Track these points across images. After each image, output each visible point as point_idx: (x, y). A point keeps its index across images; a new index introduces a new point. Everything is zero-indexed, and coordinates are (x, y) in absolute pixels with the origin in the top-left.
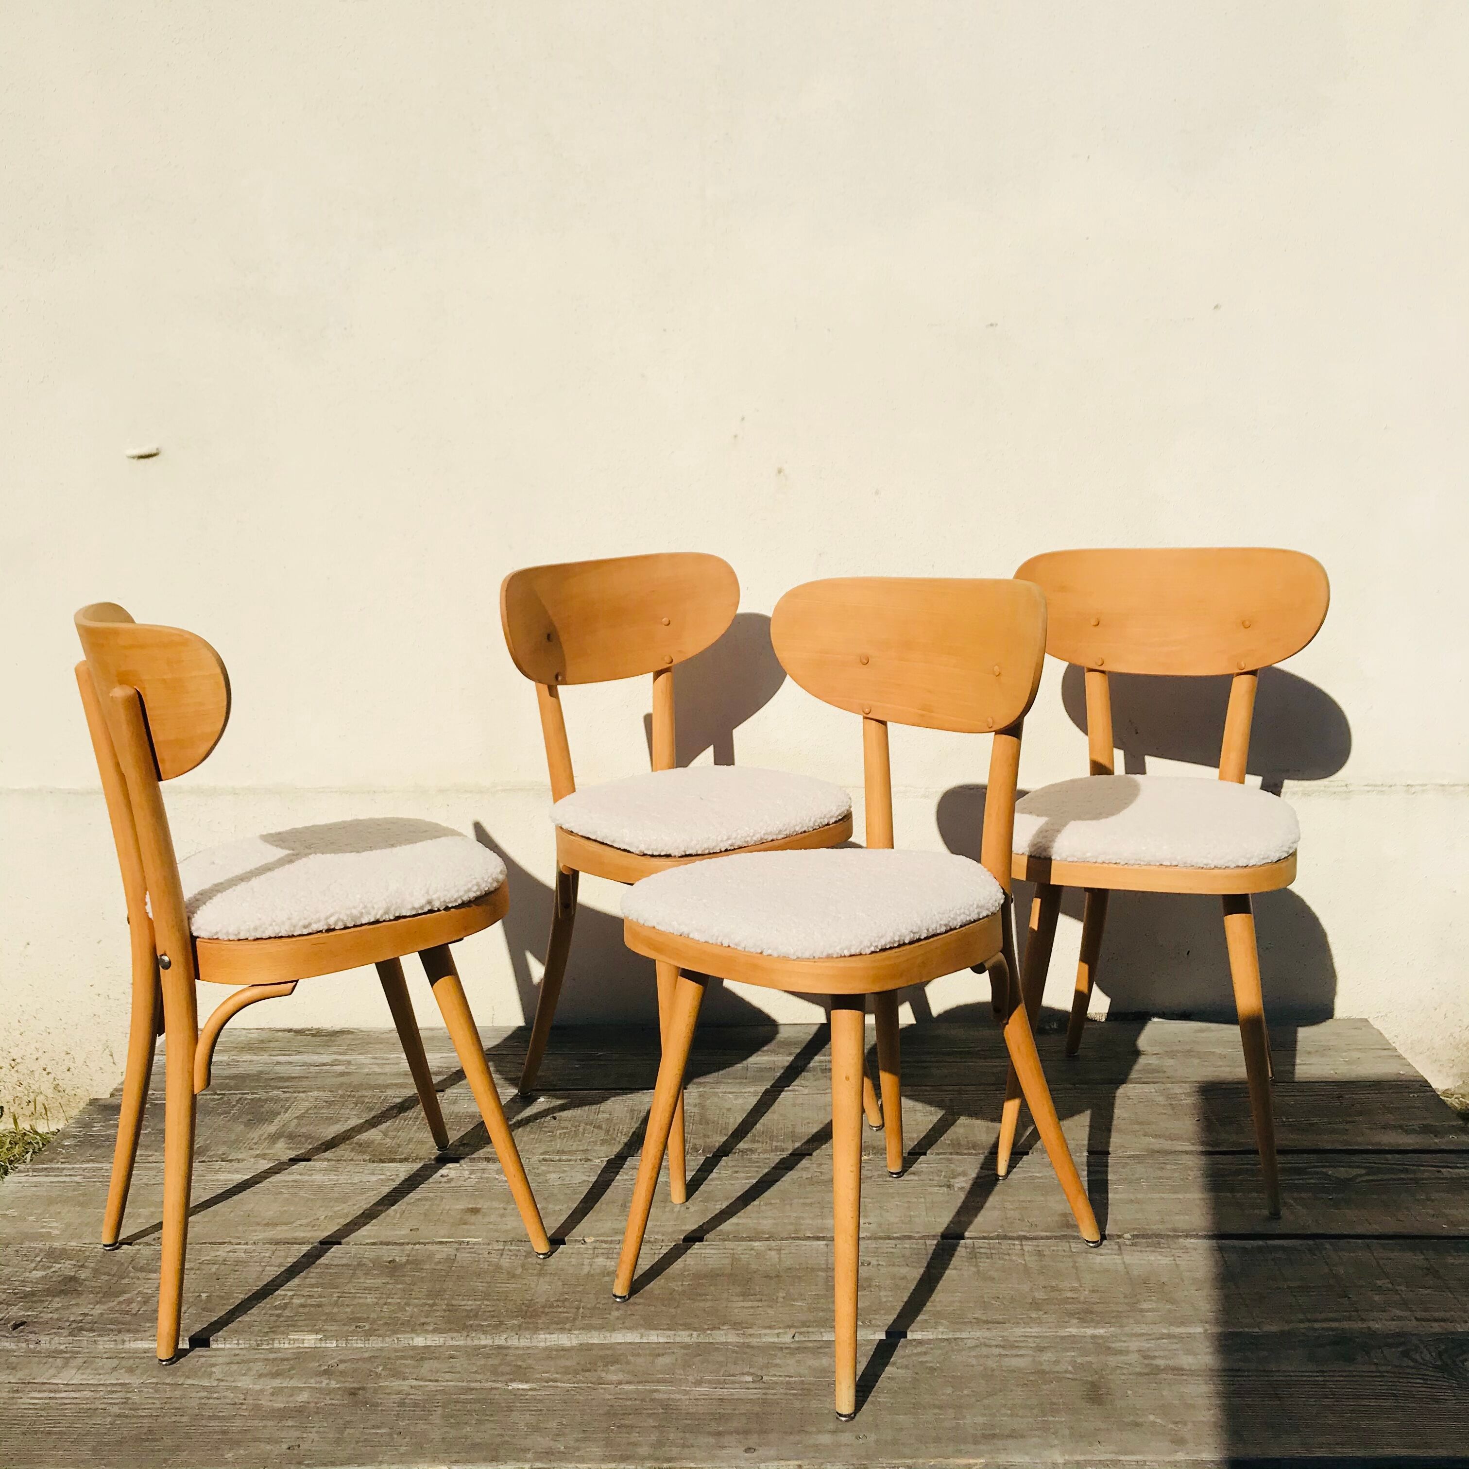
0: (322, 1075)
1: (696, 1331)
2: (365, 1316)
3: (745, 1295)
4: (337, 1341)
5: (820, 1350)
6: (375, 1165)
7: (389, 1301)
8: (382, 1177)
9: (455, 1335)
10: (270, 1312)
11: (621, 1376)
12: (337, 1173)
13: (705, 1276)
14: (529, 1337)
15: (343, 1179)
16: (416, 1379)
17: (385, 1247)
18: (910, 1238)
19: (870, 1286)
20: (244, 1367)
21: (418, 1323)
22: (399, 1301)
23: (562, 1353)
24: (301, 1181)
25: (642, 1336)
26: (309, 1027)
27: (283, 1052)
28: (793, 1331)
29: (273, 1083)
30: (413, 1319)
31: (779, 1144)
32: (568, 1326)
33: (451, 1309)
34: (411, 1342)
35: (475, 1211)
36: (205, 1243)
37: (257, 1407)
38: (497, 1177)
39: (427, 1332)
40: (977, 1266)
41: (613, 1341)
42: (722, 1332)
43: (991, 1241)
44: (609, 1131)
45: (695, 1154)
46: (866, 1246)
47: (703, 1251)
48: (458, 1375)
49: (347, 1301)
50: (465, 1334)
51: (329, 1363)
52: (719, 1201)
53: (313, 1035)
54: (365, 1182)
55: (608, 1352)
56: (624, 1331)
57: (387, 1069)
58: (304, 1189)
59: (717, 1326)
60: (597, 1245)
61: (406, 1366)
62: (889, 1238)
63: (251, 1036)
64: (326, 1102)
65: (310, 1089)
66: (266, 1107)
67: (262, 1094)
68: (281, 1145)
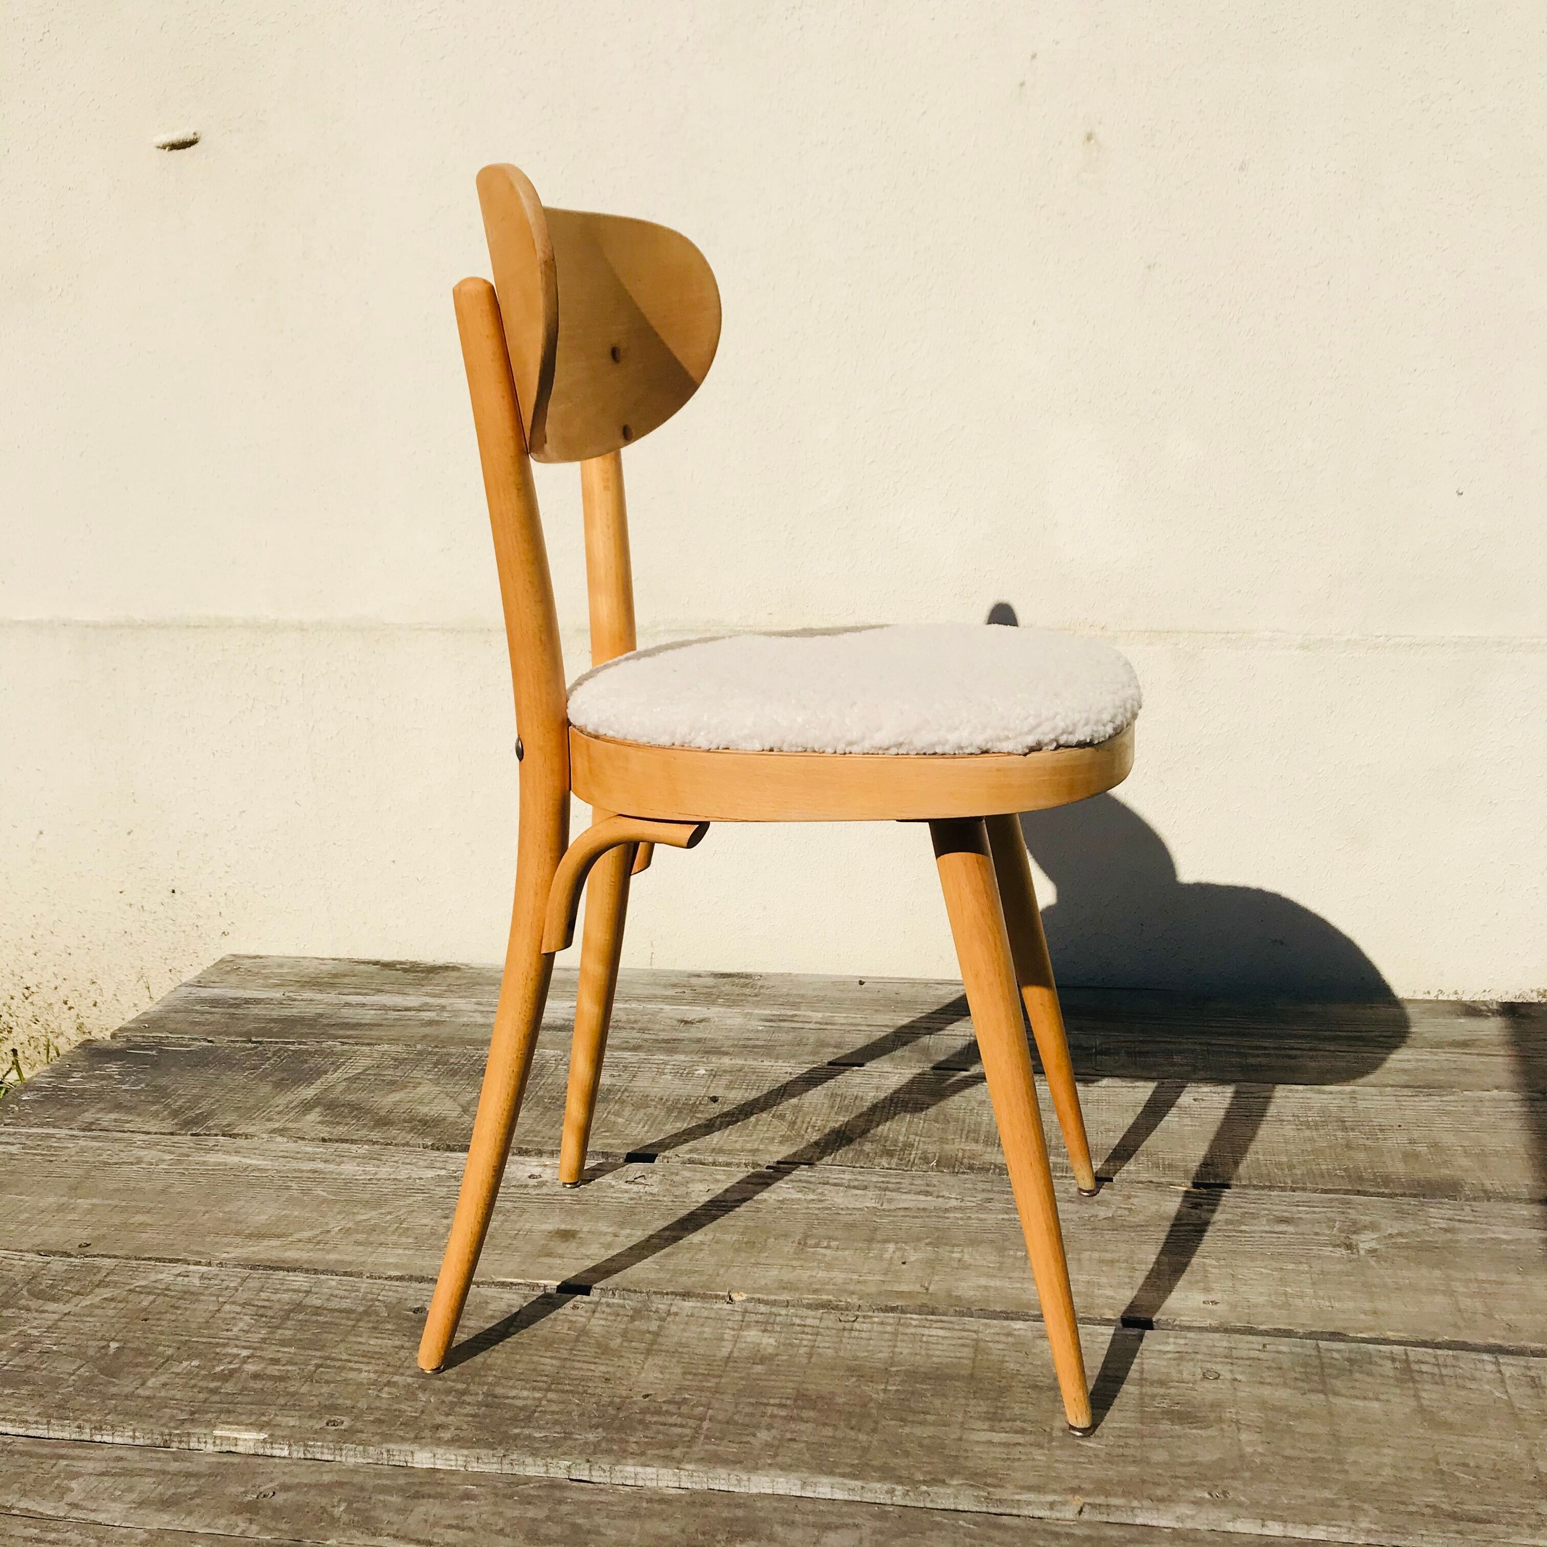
0: (403, 1022)
1: (902, 1484)
2: (349, 1403)
3: (994, 1419)
4: (290, 1445)
6: (437, 1153)
7: (396, 1378)
8: (443, 1173)
9: (483, 1452)
10: (203, 1384)
12: (378, 1162)
13: (926, 1377)
14: (607, 1467)
15: (384, 1171)
17: (415, 1285)
18: (1288, 1334)
19: (1220, 1420)
20: (123, 1483)
21: (429, 1424)
22: (409, 1380)
23: (656, 1506)
24: (322, 1173)
25: (804, 1485)
26: (403, 959)
27: (358, 990)
28: (1079, 1500)
29: (331, 1031)
30: (424, 1417)
31: (1060, 1160)
32: (677, 1453)
33: (492, 1401)
34: (409, 1459)
35: (567, 1235)
36: (150, 1259)
38: (613, 1183)
39: (438, 1442)
40: (1417, 1397)
41: (754, 1491)
43: (1439, 1352)
44: (794, 1123)
45: (925, 1167)
46: (1210, 1343)
47: (926, 1332)
49: (329, 1374)
50: (501, 1452)
51: (262, 1489)
52: (958, 1246)
53: (405, 970)
54: (415, 1179)
55: (740, 1513)
56: (772, 1472)
58: (323, 1185)
59: (941, 1477)
60: (750, 1306)
61: (385, 1505)
62: (1251, 1331)
63: (323, 967)
64: (396, 1060)
65: (379, 1040)
66: (311, 1063)
67: (311, 1045)
68: (313, 1116)
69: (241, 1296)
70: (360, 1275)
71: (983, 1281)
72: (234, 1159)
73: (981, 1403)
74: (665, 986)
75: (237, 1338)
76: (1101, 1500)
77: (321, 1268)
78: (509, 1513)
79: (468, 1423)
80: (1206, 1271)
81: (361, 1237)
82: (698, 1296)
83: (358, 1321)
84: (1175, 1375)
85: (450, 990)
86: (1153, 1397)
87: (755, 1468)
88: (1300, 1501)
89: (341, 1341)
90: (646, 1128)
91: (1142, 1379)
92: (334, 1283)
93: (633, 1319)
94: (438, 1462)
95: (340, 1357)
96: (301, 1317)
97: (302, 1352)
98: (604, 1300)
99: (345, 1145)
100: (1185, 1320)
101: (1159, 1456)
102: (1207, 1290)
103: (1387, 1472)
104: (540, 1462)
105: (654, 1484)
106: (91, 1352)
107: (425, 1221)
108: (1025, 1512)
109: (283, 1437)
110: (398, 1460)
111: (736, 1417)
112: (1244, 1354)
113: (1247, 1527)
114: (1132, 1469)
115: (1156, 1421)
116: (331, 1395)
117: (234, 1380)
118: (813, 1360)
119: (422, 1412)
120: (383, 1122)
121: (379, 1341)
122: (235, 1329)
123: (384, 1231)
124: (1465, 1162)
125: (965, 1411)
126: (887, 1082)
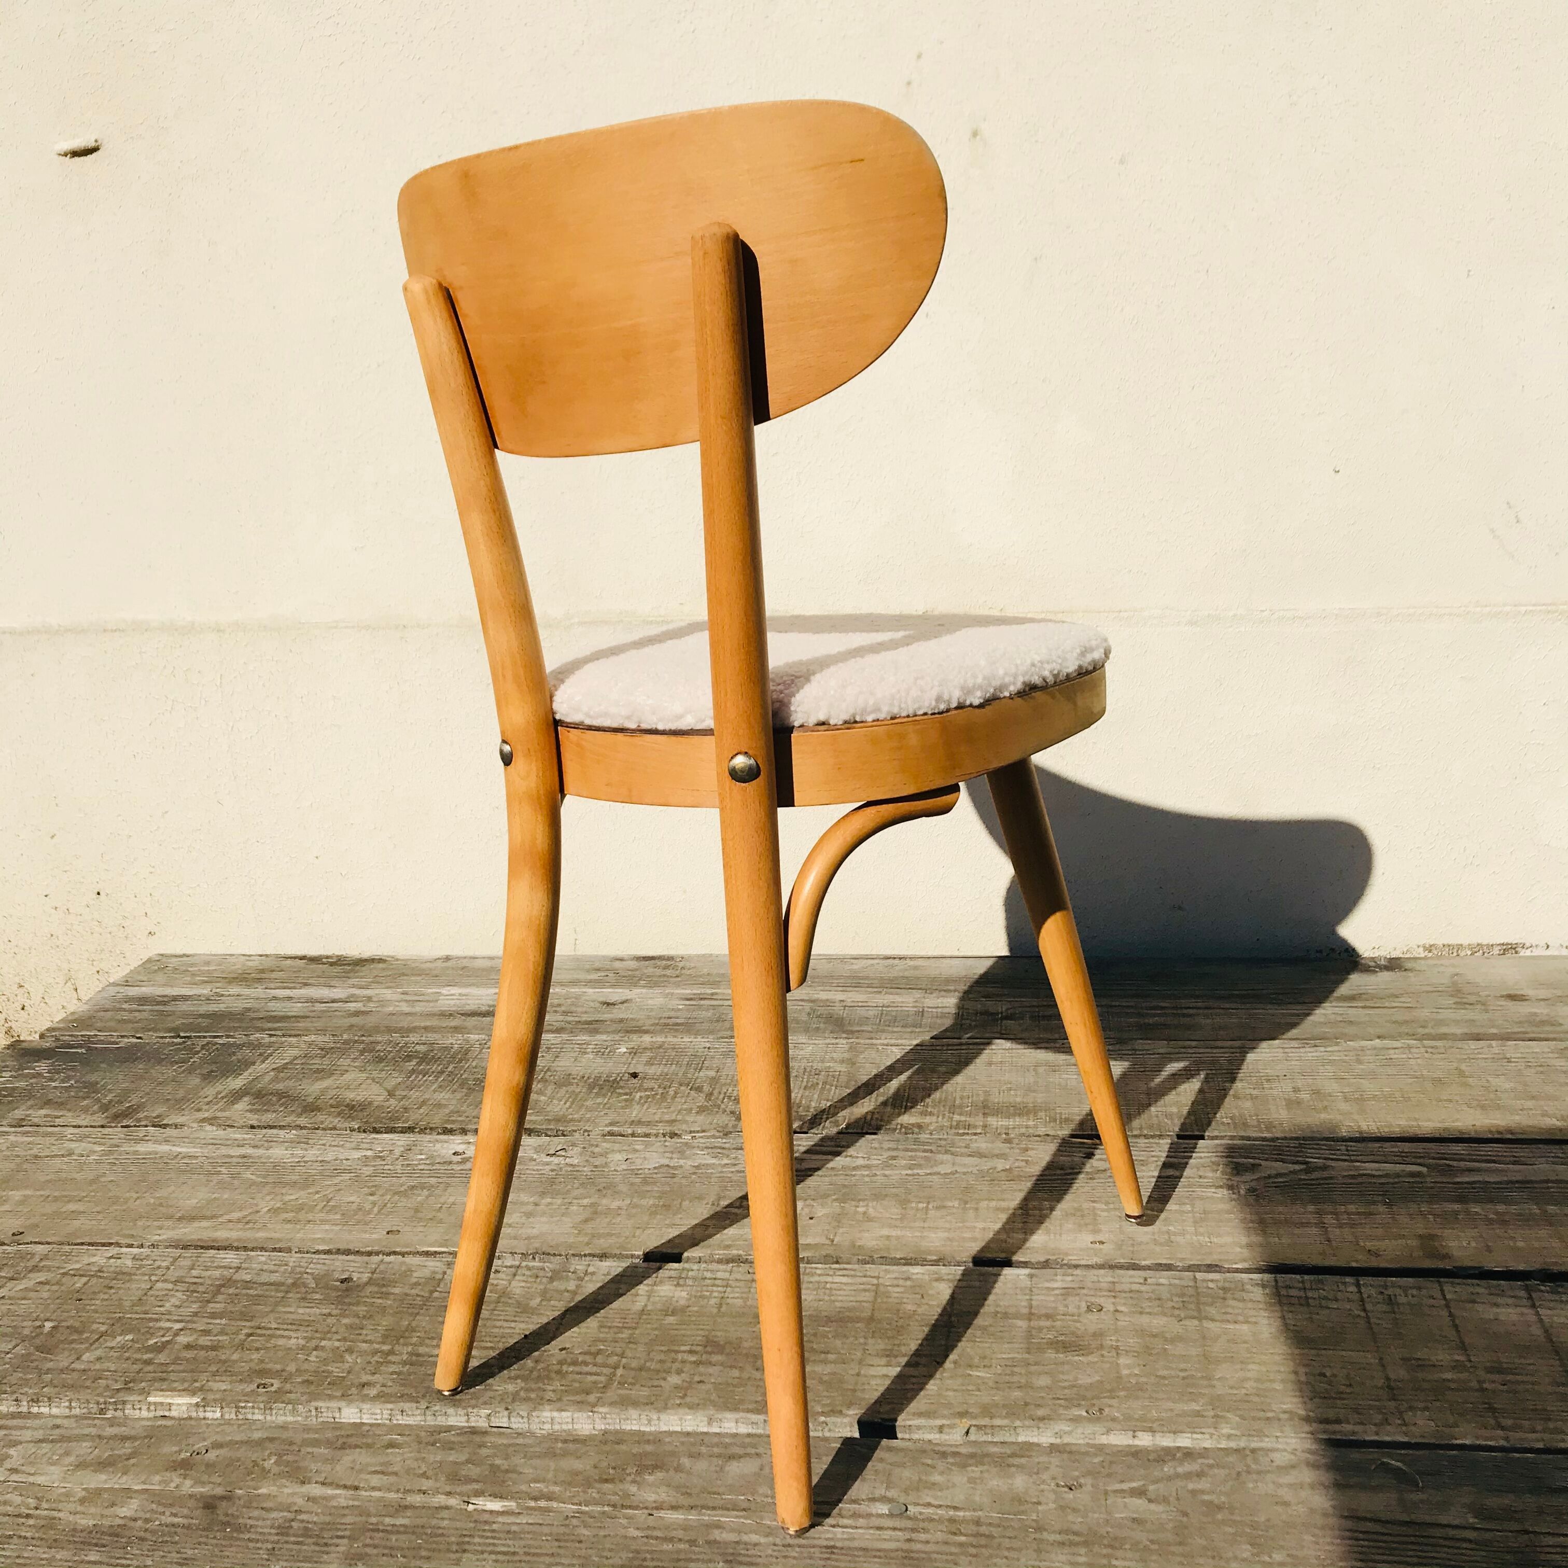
0: (330, 1013)
2: (278, 1367)
4: (222, 1408)
5: (1011, 1461)
6: (363, 1135)
7: (323, 1343)
8: (369, 1153)
9: (407, 1406)
10: (138, 1356)
11: (663, 1495)
12: (305, 1146)
13: (829, 1320)
14: (524, 1414)
16: (323, 1484)
17: (341, 1257)
18: (1169, 1267)
19: (1102, 1347)
20: (60, 1448)
21: (356, 1382)
22: (337, 1344)
23: (571, 1446)
24: (251, 1157)
25: (710, 1421)
26: (330, 953)
27: (285, 985)
28: (966, 1423)
29: (259, 1024)
30: (351, 1376)
31: (963, 1118)
32: (592, 1398)
34: (337, 1415)
36: (82, 1244)
37: (51, 1524)
38: (535, 1156)
39: (365, 1398)
40: (1283, 1318)
41: (664, 1428)
42: (846, 1420)
43: (1306, 1277)
44: (711, 1094)
46: (1095, 1279)
47: (829, 1279)
48: (392, 1479)
49: (258, 1342)
50: (424, 1405)
51: (195, 1447)
52: (863, 1200)
53: (332, 964)
54: (342, 1160)
55: (649, 1448)
56: (681, 1411)
57: (418, 1008)
58: (252, 1169)
61: (313, 1456)
62: (1135, 1267)
63: (250, 964)
64: (322, 1049)
65: (307, 1031)
66: (239, 1056)
67: (239, 1038)
68: (242, 1105)
69: (173, 1274)
70: (289, 1250)
71: (886, 1232)
72: (165, 1148)
73: (879, 1341)
74: (588, 971)
75: (169, 1313)
76: (985, 1421)
77: (250, 1246)
78: (431, 1458)
79: (393, 1380)
80: (1095, 1215)
81: (290, 1216)
82: (614, 1256)
83: (287, 1292)
84: (1061, 1309)
85: (377, 981)
86: (1040, 1329)
87: (666, 1408)
88: (1169, 1414)
89: (272, 1311)
90: (568, 1104)
91: (1031, 1314)
92: (263, 1259)
93: (552, 1279)
94: (365, 1416)
95: (269, 1325)
96: (231, 1291)
97: (233, 1323)
98: (524, 1264)
99: (275, 1131)
100: (1073, 1259)
101: (1044, 1381)
102: (1096, 1231)
103: (1249, 1384)
104: (461, 1411)
105: (570, 1427)
106: (26, 1332)
107: (352, 1199)
108: (915, 1436)
109: (215, 1400)
110: (327, 1416)
111: (648, 1364)
112: (1126, 1287)
113: (1119, 1439)
114: (1017, 1394)
115: (1040, 1349)
116: (262, 1361)
117: (166, 1351)
118: (724, 1309)
119: (349, 1372)
120: (311, 1108)
121: (308, 1310)
122: (167, 1305)
123: (312, 1209)
124: (1344, 1106)
125: (864, 1350)
126: (802, 1052)
